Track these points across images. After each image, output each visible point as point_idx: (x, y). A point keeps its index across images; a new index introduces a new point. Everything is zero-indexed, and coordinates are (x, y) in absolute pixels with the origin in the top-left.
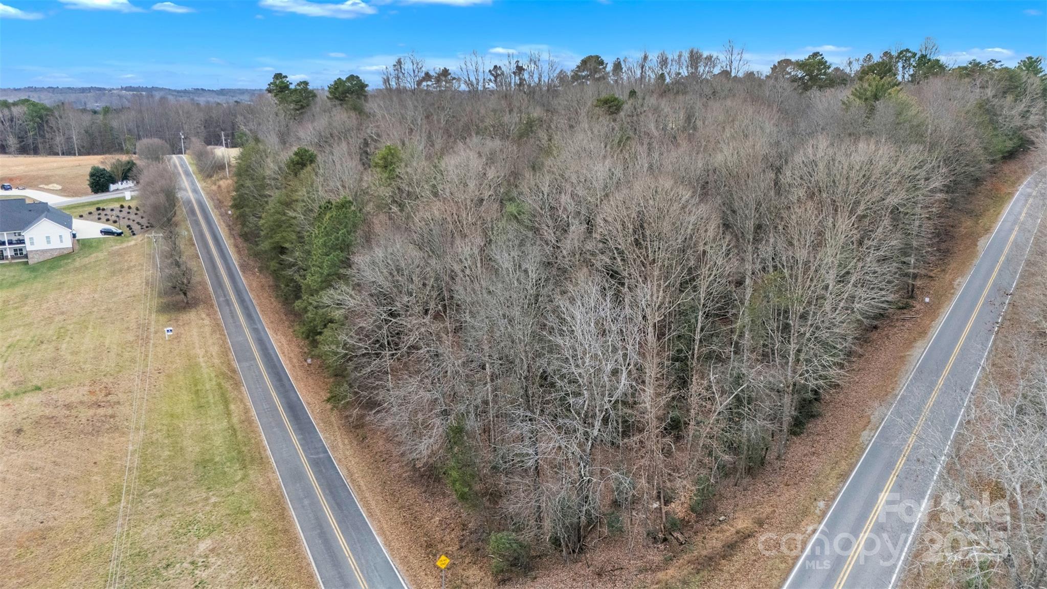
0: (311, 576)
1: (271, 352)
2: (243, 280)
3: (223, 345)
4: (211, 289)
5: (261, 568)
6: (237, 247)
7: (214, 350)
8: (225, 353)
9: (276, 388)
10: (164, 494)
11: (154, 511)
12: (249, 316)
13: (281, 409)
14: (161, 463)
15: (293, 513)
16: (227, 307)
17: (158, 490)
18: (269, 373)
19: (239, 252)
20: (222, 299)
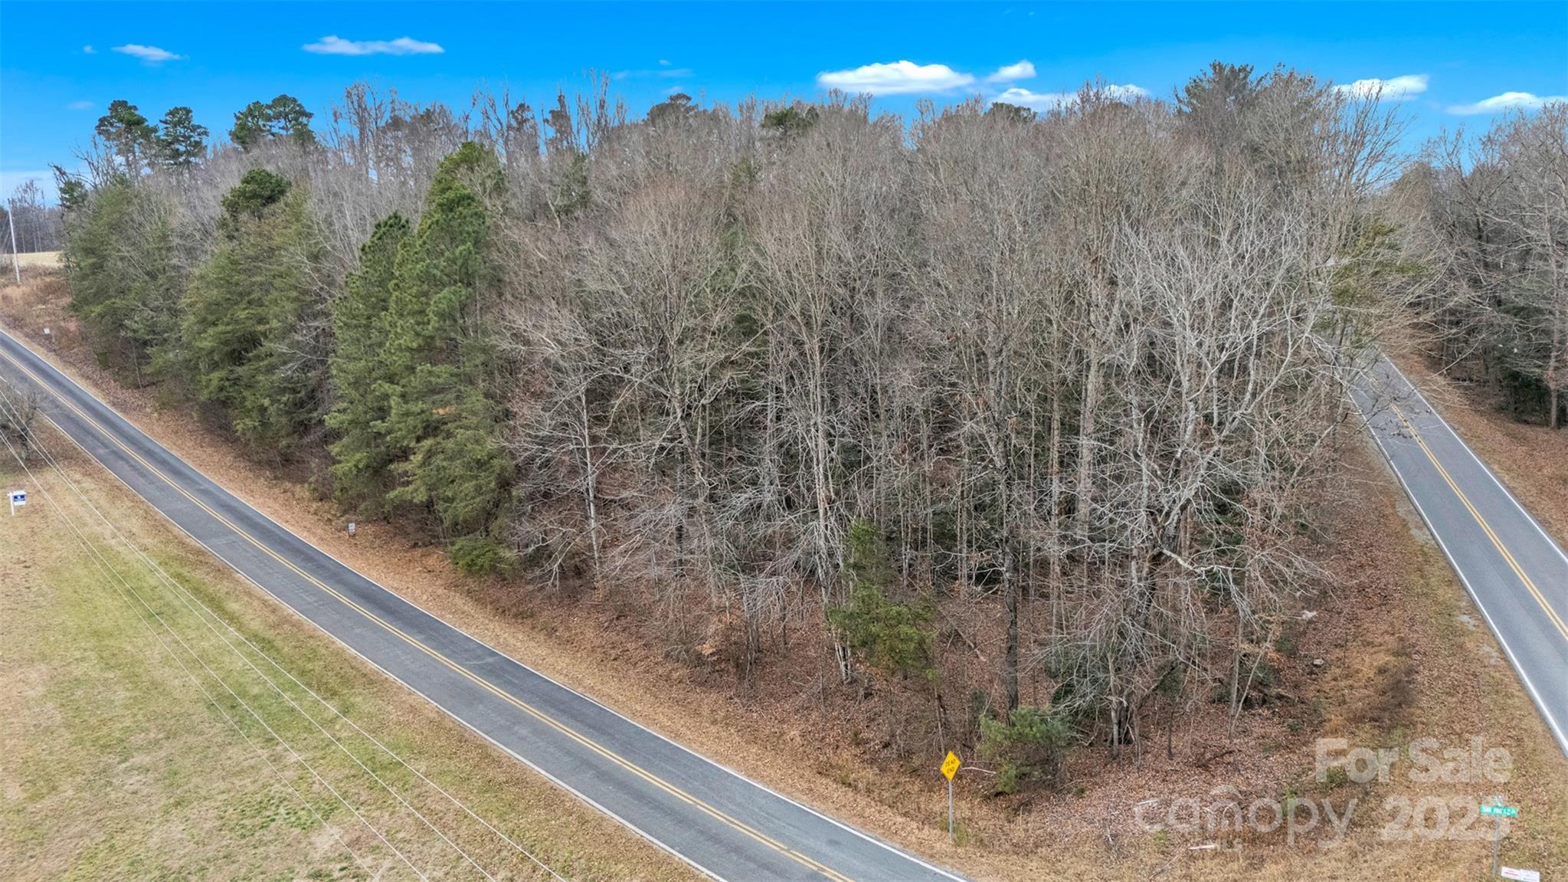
0: (643, 846)
1: (258, 520)
2: (132, 423)
3: (147, 515)
4: (69, 437)
5: (504, 853)
6: (88, 378)
7: (135, 524)
8: (159, 528)
9: (312, 572)
10: (161, 764)
11: (154, 799)
12: (176, 472)
13: (344, 600)
14: (120, 711)
15: (509, 751)
16: (121, 462)
17: (139, 759)
18: (278, 551)
19: (96, 385)
20: (102, 451)
